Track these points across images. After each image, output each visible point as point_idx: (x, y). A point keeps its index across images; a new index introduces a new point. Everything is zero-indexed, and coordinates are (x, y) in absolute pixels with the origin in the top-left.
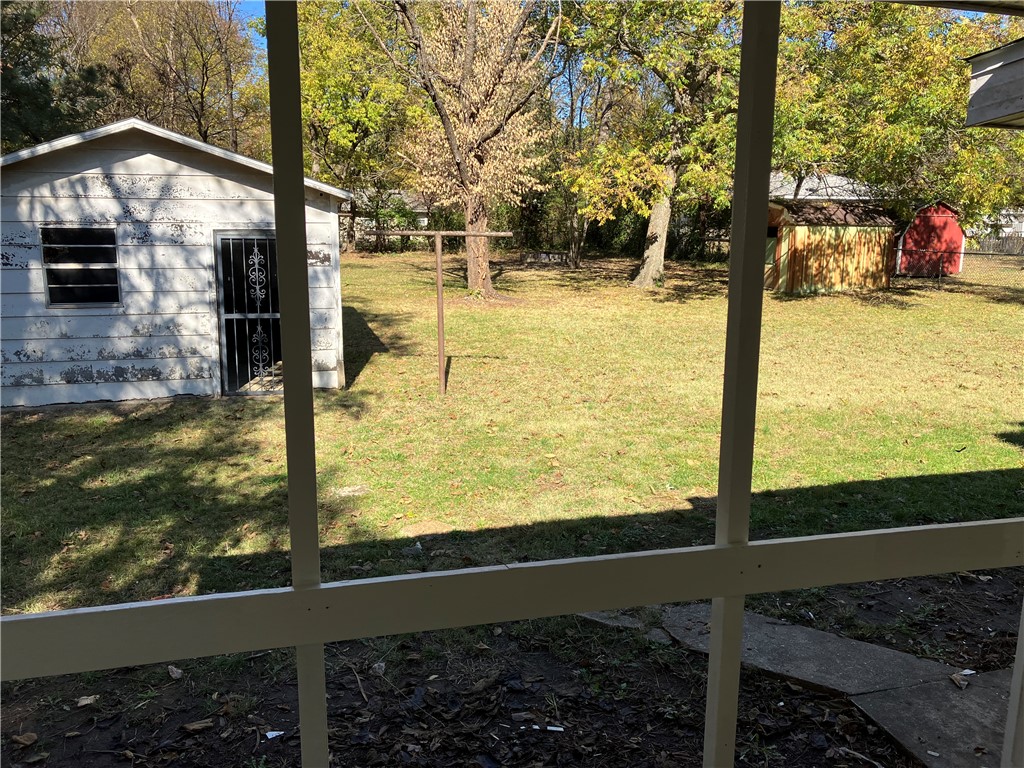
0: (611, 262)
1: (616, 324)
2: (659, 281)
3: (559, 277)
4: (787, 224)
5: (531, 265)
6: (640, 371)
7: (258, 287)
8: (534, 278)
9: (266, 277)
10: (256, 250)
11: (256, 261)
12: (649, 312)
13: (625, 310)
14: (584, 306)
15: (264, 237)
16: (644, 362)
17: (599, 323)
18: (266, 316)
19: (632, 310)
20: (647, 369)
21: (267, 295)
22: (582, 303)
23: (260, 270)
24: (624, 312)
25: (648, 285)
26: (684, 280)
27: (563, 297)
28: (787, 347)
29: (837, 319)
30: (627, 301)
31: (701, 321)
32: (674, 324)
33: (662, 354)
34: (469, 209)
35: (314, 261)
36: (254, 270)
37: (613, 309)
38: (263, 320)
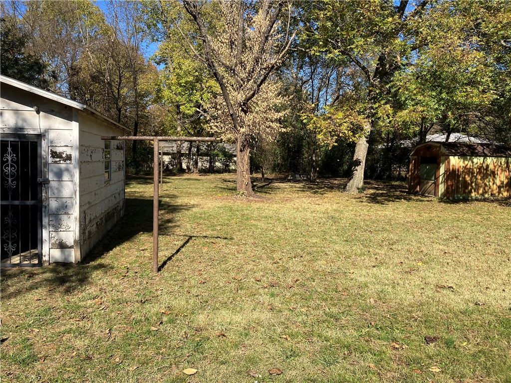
0: (336, 180)
1: (326, 215)
2: (361, 190)
3: (302, 186)
4: (444, 155)
5: (289, 181)
6: (332, 255)
7: (10, 180)
8: (287, 187)
9: (17, 171)
10: (9, 149)
11: (10, 159)
12: (351, 208)
13: (335, 207)
14: (309, 203)
15: (17, 140)
16: (337, 247)
17: (314, 215)
18: (16, 202)
19: (340, 207)
20: (338, 253)
21: (17, 185)
22: (308, 201)
23: (12, 166)
24: (334, 208)
25: (353, 191)
26: (378, 190)
27: (298, 197)
28: (452, 238)
29: (485, 217)
30: (338, 201)
31: (386, 215)
32: (367, 218)
33: (353, 240)
34: (238, 143)
35: (58, 159)
36: (8, 166)
37: (328, 206)
38: (14, 206)
